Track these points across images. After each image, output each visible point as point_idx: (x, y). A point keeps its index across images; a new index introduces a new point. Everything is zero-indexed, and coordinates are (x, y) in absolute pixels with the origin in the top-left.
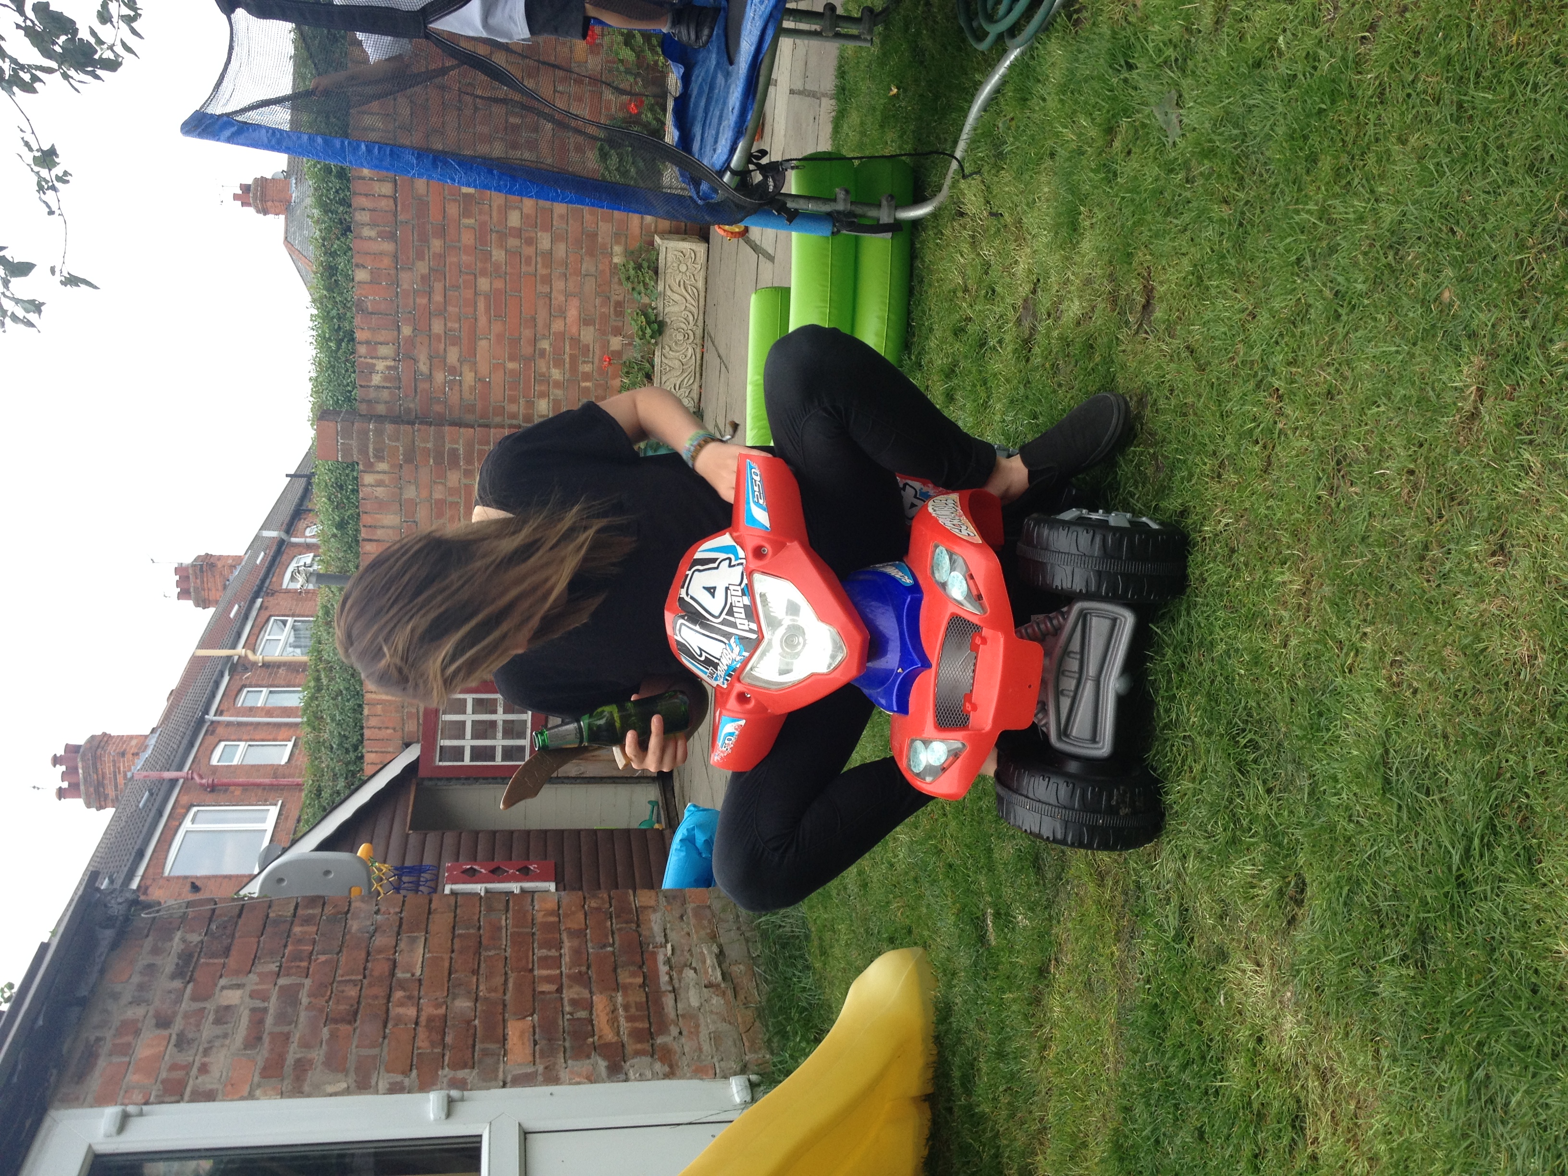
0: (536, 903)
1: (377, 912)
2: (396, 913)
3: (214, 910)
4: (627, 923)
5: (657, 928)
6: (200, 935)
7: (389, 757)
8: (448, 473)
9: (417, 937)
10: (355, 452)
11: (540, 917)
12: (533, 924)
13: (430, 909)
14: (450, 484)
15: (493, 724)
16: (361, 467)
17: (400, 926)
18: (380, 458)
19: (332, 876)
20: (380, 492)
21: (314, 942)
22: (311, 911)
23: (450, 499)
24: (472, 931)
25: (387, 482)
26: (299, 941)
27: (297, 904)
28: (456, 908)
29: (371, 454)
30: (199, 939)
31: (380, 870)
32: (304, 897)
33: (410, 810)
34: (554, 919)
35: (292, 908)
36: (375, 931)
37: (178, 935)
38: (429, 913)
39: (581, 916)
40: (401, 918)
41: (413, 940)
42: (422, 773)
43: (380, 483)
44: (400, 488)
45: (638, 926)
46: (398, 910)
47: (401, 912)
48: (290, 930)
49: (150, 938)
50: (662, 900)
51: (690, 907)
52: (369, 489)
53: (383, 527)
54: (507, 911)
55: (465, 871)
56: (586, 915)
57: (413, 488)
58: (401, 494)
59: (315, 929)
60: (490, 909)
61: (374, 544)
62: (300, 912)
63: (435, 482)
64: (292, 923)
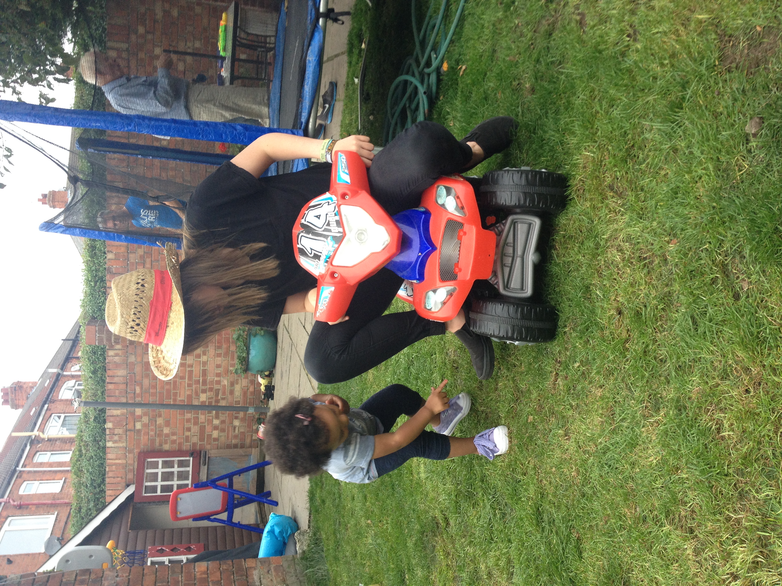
1: (117, 576)
2: (127, 576)
3: (34, 579)
4: (242, 576)
5: (256, 578)
7: (118, 493)
10: (104, 341)
11: (198, 575)
12: (195, 579)
13: (143, 573)
15: (172, 473)
16: (107, 347)
17: (129, 583)
18: (117, 343)
19: (93, 558)
20: (117, 359)
22: (84, 577)
24: (164, 584)
25: (120, 354)
27: (77, 574)
28: (156, 573)
29: (113, 341)
31: (118, 553)
32: (81, 570)
33: (130, 520)
34: (204, 576)
35: (74, 576)
38: (143, 575)
39: (218, 574)
40: (129, 579)
42: (136, 499)
44: (127, 357)
45: (247, 577)
46: (127, 574)
47: (129, 576)
50: (259, 564)
51: (272, 566)
52: (111, 358)
53: (118, 376)
54: (182, 572)
55: (158, 551)
56: (221, 573)
57: (133, 356)
58: (127, 360)
60: (174, 572)
61: (113, 385)
62: (78, 578)
63: (144, 354)
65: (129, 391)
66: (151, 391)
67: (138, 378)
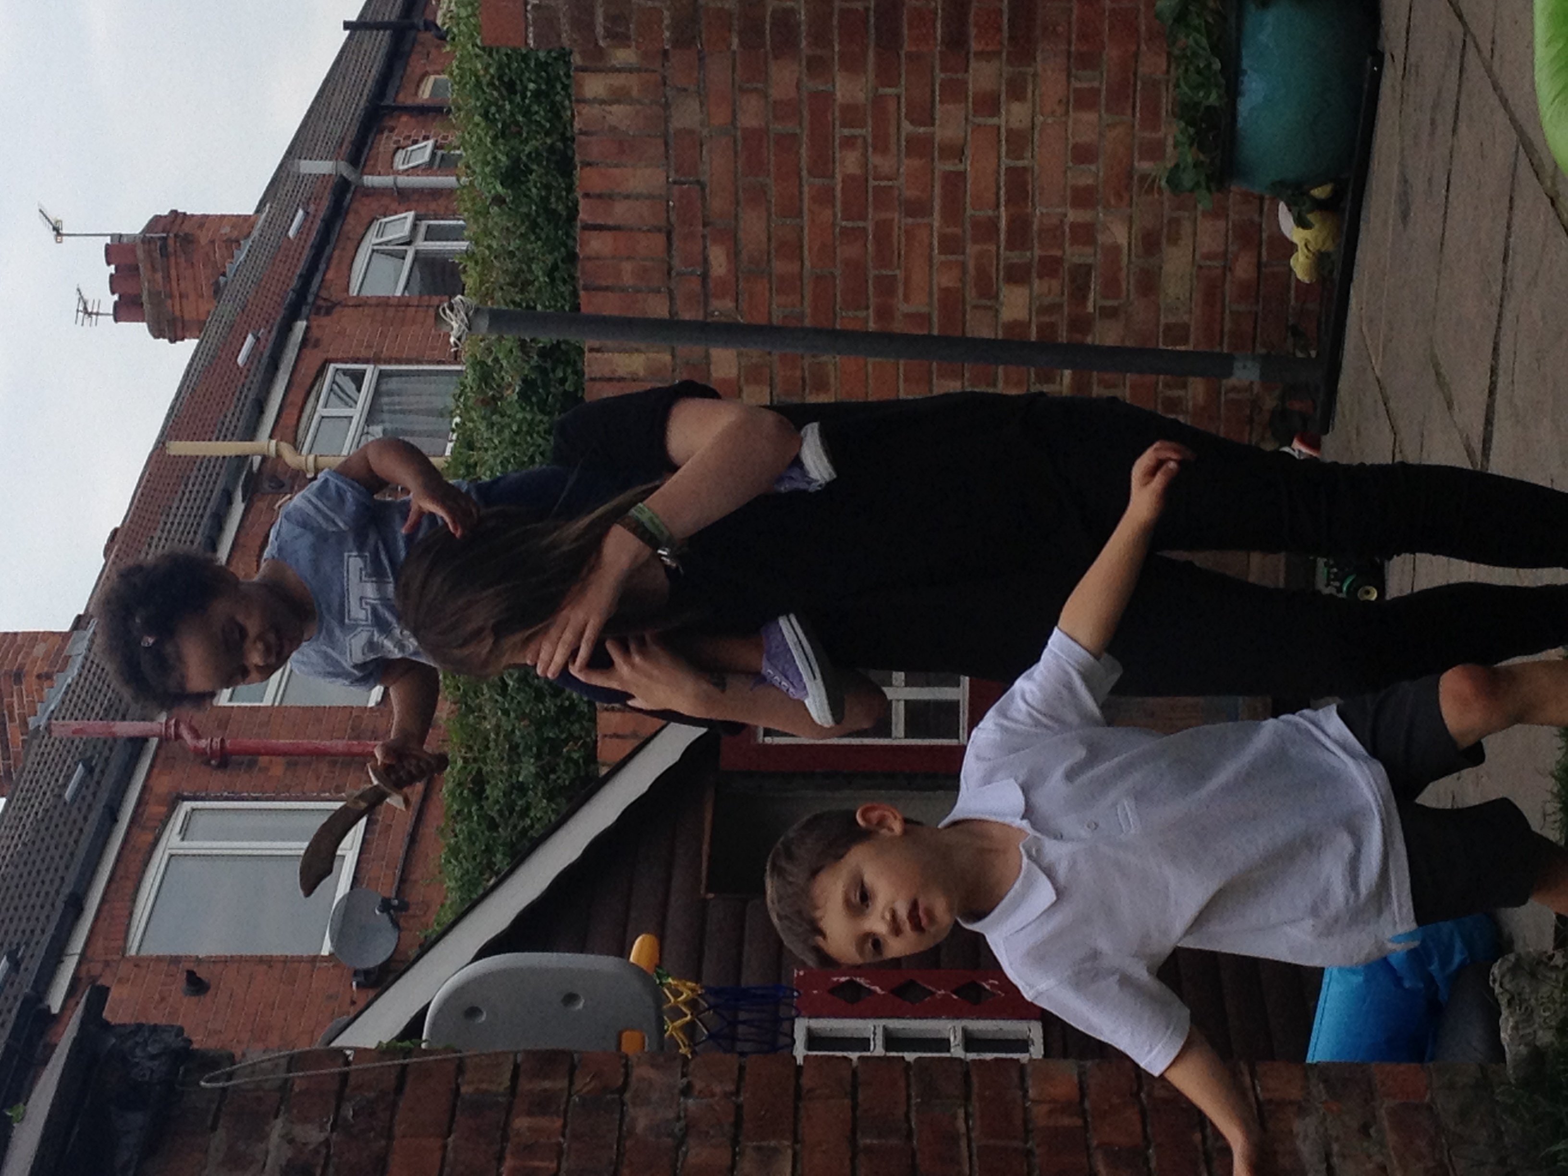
0: (1029, 1082)
1: (687, 1091)
2: (726, 1095)
3: (345, 1077)
6: (322, 1128)
7: (649, 723)
8: (774, 68)
9: (776, 1150)
10: (565, 26)
11: (1040, 1117)
12: (1027, 1131)
13: (798, 1087)
14: (775, 93)
16: (576, 59)
17: (738, 1124)
18: (620, 39)
19: (580, 1005)
20: (618, 114)
21: (560, 1154)
22: (547, 1084)
23: (778, 127)
24: (894, 1141)
25: (635, 93)
26: (529, 1149)
27: (516, 1067)
28: (855, 1086)
29: (600, 30)
30: (322, 1137)
31: (677, 994)
32: (531, 1054)
33: (705, 847)
34: (1073, 1121)
35: (508, 1075)
36: (687, 1130)
37: (277, 1129)
38: (798, 1095)
39: (1132, 1115)
40: (739, 1107)
41: (768, 1157)
42: (727, 759)
43: (618, 97)
44: (667, 106)
46: (730, 1087)
47: (737, 1093)
48: (507, 1124)
49: (221, 1133)
50: (1318, 1090)
51: (1384, 1108)
52: (596, 110)
53: (627, 197)
54: (967, 1098)
56: (1143, 1114)
57: (694, 105)
58: (667, 120)
59: (559, 1123)
61: (608, 236)
62: (525, 1085)
63: (743, 91)
64: (509, 1110)
65: (676, 262)
66: (779, 266)
67: (718, 204)
